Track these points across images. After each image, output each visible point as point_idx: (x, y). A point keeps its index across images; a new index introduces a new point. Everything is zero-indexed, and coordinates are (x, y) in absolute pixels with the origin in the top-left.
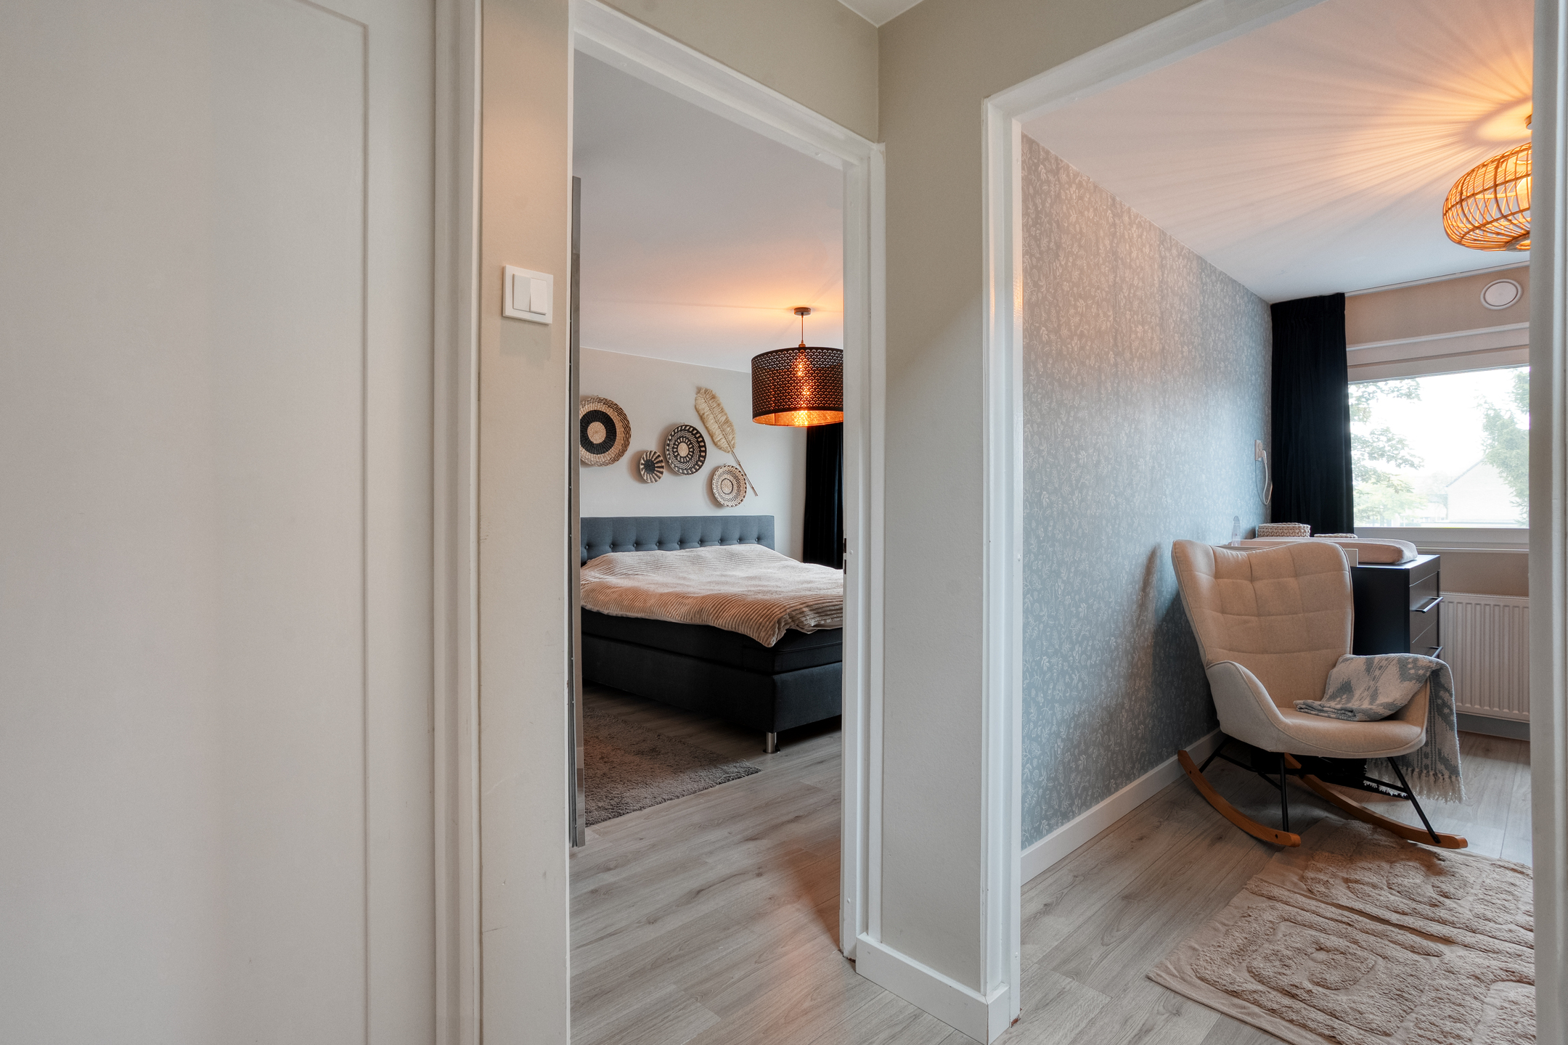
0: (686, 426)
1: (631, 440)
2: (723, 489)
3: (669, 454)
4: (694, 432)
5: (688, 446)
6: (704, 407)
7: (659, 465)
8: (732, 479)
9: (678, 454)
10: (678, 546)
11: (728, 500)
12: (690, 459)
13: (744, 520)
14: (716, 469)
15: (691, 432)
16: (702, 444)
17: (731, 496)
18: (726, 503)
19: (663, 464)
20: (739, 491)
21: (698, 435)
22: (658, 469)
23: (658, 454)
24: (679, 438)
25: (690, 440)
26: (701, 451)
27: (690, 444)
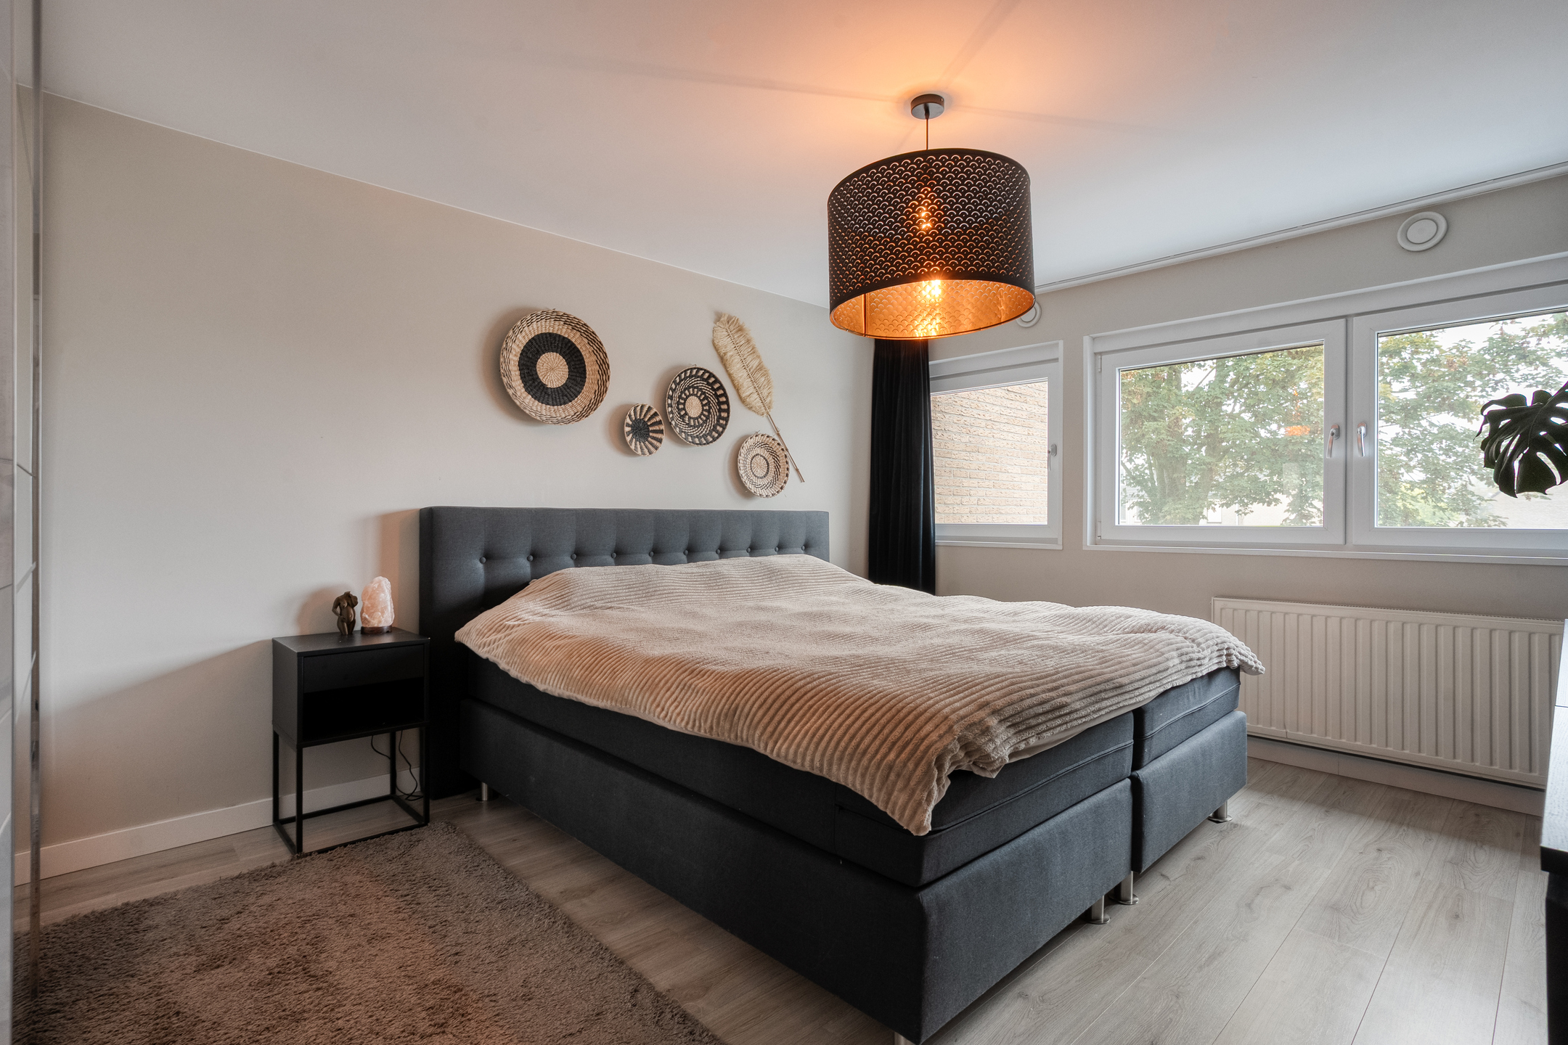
0: (699, 369)
1: (610, 385)
2: (754, 472)
3: (672, 412)
4: (710, 379)
5: (701, 401)
6: (725, 342)
7: (656, 428)
8: (766, 454)
9: (686, 414)
10: (684, 557)
11: (762, 487)
12: (705, 422)
13: (785, 518)
14: (744, 439)
15: (706, 380)
16: (723, 399)
17: (765, 481)
18: (759, 491)
19: (662, 427)
20: (777, 473)
21: (716, 386)
22: (655, 435)
23: (654, 410)
24: (688, 388)
25: (704, 393)
26: (720, 410)
27: (704, 398)
